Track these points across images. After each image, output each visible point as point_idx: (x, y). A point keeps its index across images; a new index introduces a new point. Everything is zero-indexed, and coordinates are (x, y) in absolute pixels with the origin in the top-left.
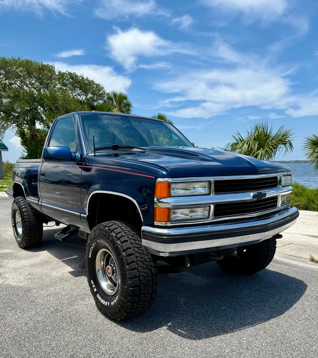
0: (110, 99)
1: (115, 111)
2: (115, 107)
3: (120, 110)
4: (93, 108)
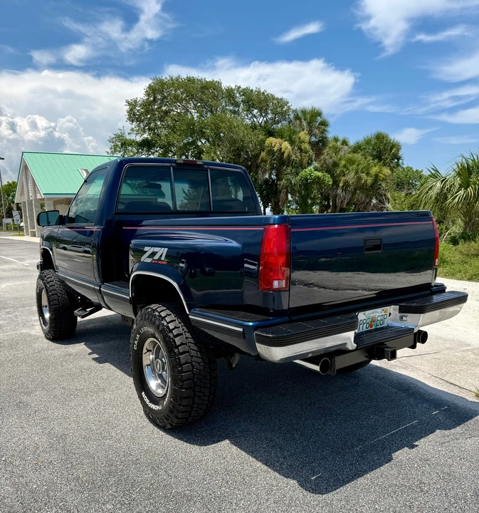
0: (297, 117)
1: (303, 135)
2: (303, 130)
3: (310, 133)
4: (271, 133)
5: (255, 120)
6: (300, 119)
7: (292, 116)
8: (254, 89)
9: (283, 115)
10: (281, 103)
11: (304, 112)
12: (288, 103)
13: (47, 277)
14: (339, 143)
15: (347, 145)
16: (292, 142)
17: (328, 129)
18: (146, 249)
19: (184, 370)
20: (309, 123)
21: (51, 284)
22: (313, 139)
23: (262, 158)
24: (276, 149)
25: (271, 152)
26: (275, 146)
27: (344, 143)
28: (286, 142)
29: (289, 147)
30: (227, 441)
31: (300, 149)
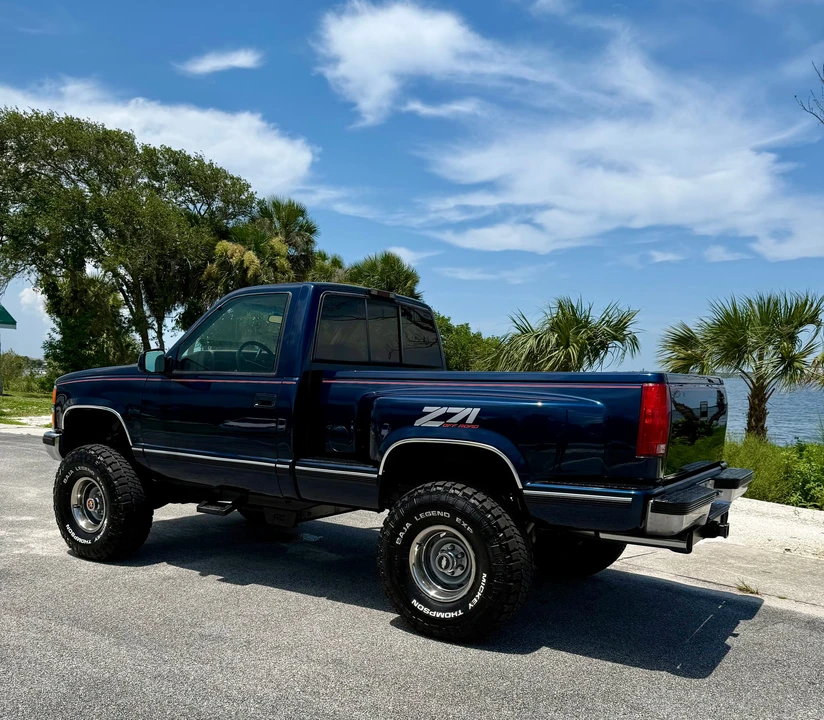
0: (265, 212)
1: (277, 242)
2: (277, 234)
3: (289, 242)
4: (224, 234)
5: (191, 206)
6: (270, 217)
7: (256, 210)
8: (193, 156)
9: (244, 206)
10: (239, 186)
11: (277, 205)
12: (249, 186)
13: (104, 455)
14: (327, 263)
15: (340, 267)
16: (260, 253)
17: (314, 238)
18: (426, 409)
19: (514, 559)
20: (285, 226)
21: (114, 466)
22: (293, 252)
23: (209, 274)
24: (234, 261)
25: (225, 265)
26: (232, 256)
27: (337, 263)
28: (251, 252)
29: (257, 261)
30: (545, 649)
31: (272, 264)
